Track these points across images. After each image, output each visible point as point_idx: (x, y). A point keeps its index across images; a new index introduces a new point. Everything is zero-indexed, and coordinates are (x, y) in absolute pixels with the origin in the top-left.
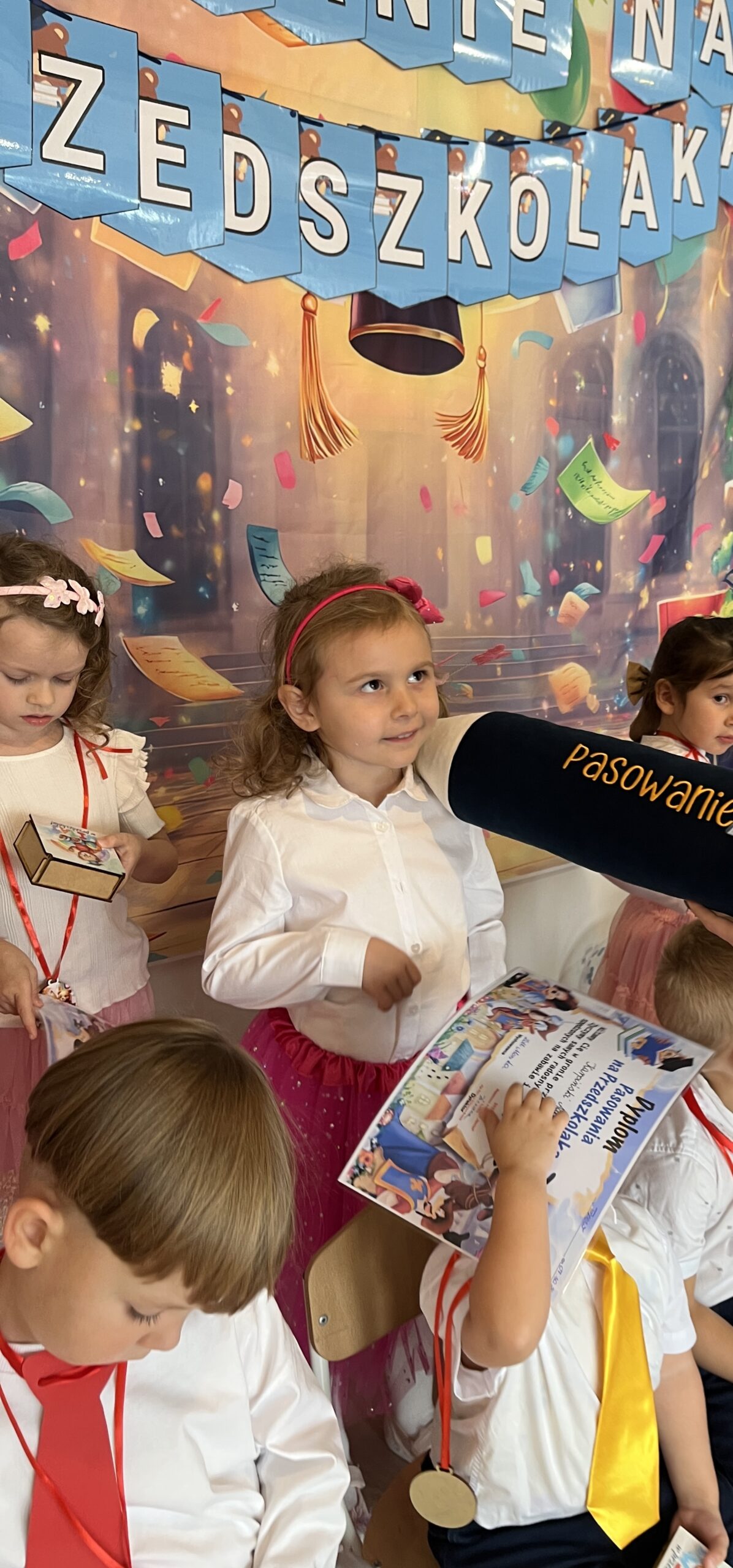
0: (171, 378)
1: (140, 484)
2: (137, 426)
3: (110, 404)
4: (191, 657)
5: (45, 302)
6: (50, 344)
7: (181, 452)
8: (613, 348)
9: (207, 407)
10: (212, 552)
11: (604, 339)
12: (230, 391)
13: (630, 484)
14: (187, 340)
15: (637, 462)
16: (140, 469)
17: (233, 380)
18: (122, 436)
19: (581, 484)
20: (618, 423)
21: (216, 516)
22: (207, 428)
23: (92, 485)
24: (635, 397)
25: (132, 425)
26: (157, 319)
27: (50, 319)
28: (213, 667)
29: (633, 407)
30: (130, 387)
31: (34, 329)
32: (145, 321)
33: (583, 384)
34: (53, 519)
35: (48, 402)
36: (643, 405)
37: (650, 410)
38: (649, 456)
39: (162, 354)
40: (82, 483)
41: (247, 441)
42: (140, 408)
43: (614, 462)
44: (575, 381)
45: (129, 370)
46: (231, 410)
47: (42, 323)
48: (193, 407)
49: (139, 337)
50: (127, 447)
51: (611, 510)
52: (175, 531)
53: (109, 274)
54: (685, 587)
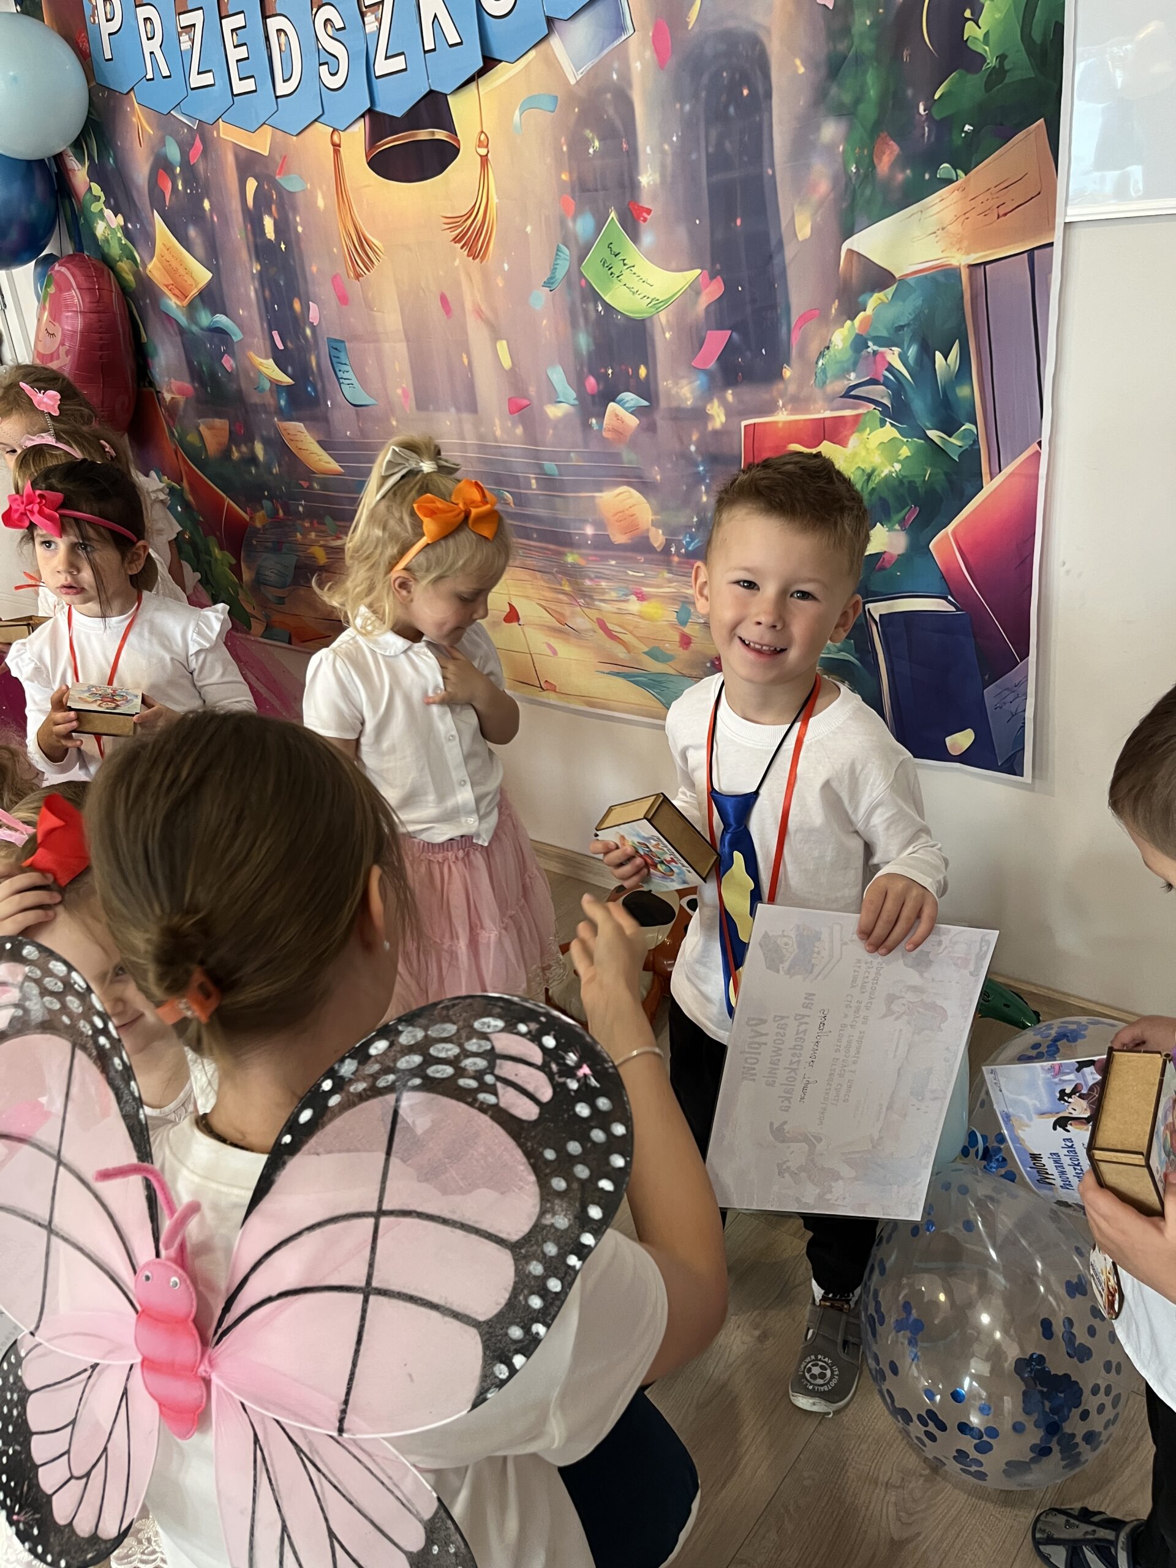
0: (270, 228)
1: (267, 311)
2: (259, 267)
3: (244, 254)
4: (313, 441)
5: (207, 190)
6: (212, 219)
7: (282, 283)
8: (630, 85)
9: (290, 247)
10: (310, 360)
11: (615, 77)
12: (300, 229)
13: (674, 265)
14: (273, 195)
15: (681, 233)
16: (265, 299)
17: (301, 220)
18: (252, 276)
19: (610, 272)
20: (648, 183)
21: (308, 332)
22: (292, 262)
23: (246, 313)
24: (671, 143)
25: (256, 268)
26: (256, 183)
27: (210, 200)
28: (325, 449)
29: (669, 160)
30: (252, 238)
31: (204, 209)
32: (251, 187)
33: (597, 144)
34: (235, 339)
35: (218, 259)
36: (682, 153)
37: (694, 156)
38: (698, 222)
39: (262, 210)
40: (241, 312)
41: (315, 269)
42: (258, 253)
43: (648, 238)
44: (588, 143)
45: (249, 226)
46: (305, 246)
47: (206, 205)
48: (283, 246)
49: (250, 198)
50: (257, 284)
51: (649, 300)
52: (289, 345)
53: (230, 159)
54: (781, 403)
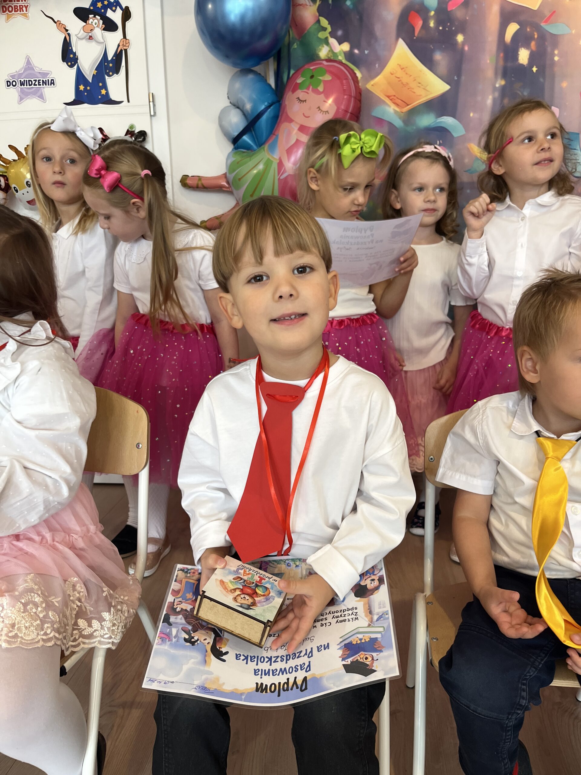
0: (524, 56)
2: (503, 83)
3: (490, 73)
5: (462, 29)
6: (463, 48)
9: (542, 70)
12: (556, 58)
14: (534, 35)
17: (558, 53)
18: (495, 88)
22: (541, 80)
23: (477, 116)
25: (500, 83)
26: (518, 27)
27: (464, 35)
30: (501, 63)
31: (456, 41)
32: (513, 28)
34: (455, 135)
35: (459, 76)
39: (520, 44)
40: (471, 115)
41: (564, 85)
42: (505, 74)
45: (502, 55)
46: (556, 69)
47: (460, 38)
48: (535, 69)
49: (509, 37)
50: (497, 94)
53: (495, 8)
